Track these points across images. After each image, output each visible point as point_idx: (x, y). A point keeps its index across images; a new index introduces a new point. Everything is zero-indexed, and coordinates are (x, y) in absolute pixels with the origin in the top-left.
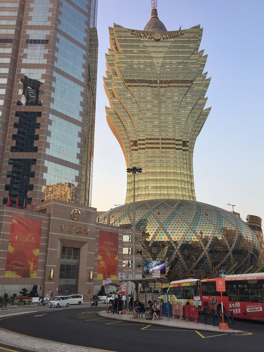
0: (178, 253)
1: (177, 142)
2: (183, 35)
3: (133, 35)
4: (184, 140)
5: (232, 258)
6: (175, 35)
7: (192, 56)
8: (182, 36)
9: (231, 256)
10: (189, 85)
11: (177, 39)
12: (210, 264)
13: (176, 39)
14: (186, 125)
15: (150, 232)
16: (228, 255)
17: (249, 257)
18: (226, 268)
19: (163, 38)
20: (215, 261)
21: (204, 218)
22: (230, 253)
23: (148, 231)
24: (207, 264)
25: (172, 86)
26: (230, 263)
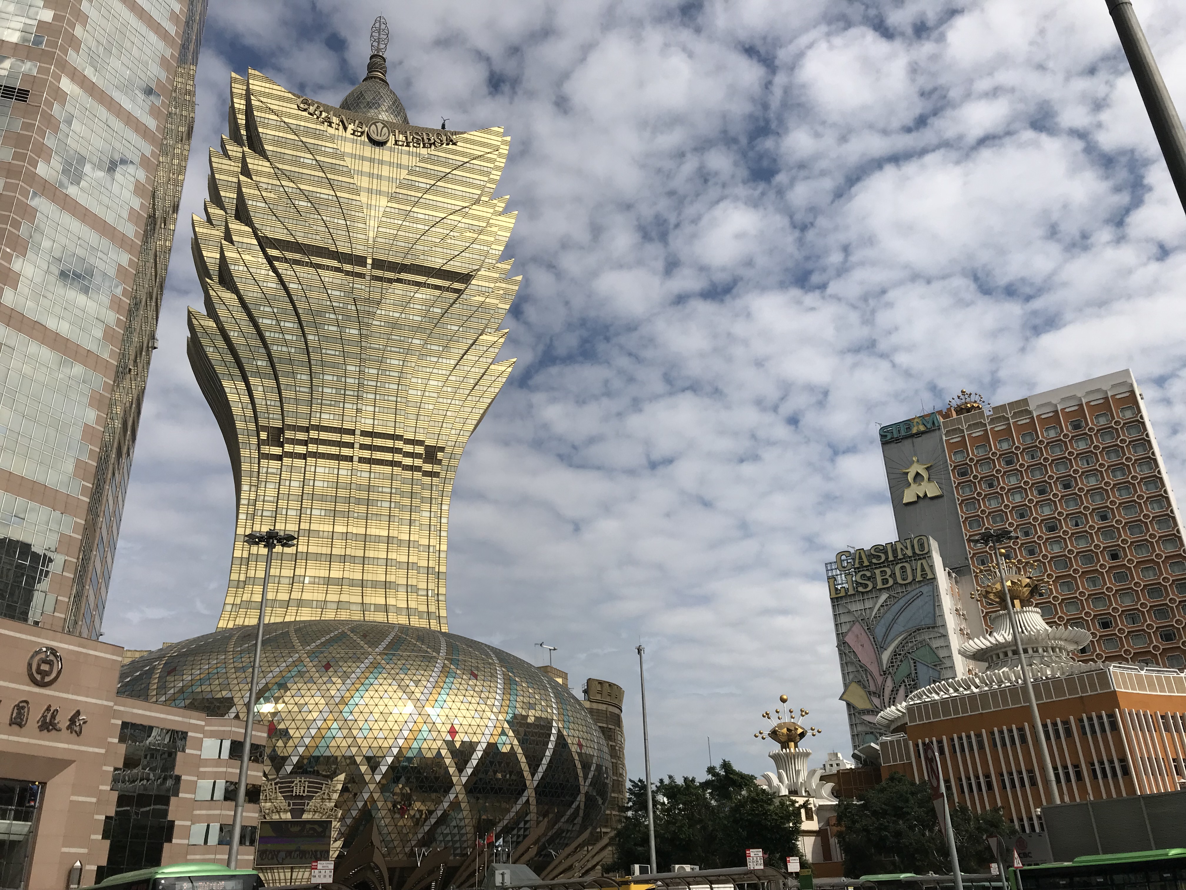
0: (376, 796)
1: (409, 448)
2: (454, 144)
3: (305, 114)
4: (429, 442)
5: (533, 808)
6: (429, 140)
7: (474, 207)
8: (450, 146)
9: (533, 801)
10: (457, 285)
11: (436, 153)
12: (468, 828)
13: (433, 153)
14: (441, 400)
15: (293, 725)
16: (524, 799)
17: (582, 806)
18: (515, 839)
19: (396, 141)
20: (484, 817)
21: (466, 686)
22: (530, 793)
23: (288, 723)
24: (460, 828)
25: (409, 282)
26: (526, 822)
